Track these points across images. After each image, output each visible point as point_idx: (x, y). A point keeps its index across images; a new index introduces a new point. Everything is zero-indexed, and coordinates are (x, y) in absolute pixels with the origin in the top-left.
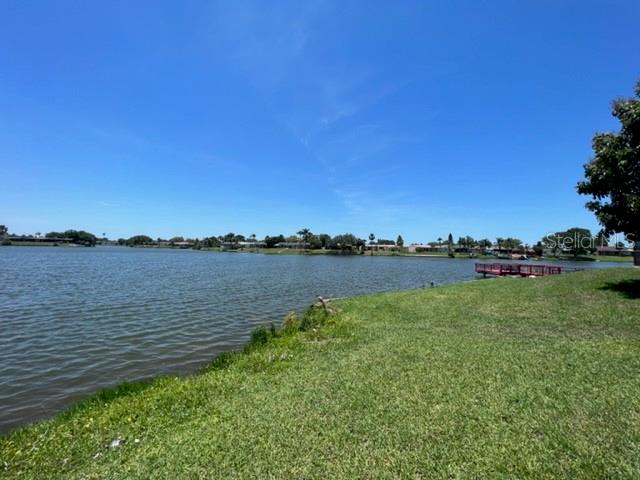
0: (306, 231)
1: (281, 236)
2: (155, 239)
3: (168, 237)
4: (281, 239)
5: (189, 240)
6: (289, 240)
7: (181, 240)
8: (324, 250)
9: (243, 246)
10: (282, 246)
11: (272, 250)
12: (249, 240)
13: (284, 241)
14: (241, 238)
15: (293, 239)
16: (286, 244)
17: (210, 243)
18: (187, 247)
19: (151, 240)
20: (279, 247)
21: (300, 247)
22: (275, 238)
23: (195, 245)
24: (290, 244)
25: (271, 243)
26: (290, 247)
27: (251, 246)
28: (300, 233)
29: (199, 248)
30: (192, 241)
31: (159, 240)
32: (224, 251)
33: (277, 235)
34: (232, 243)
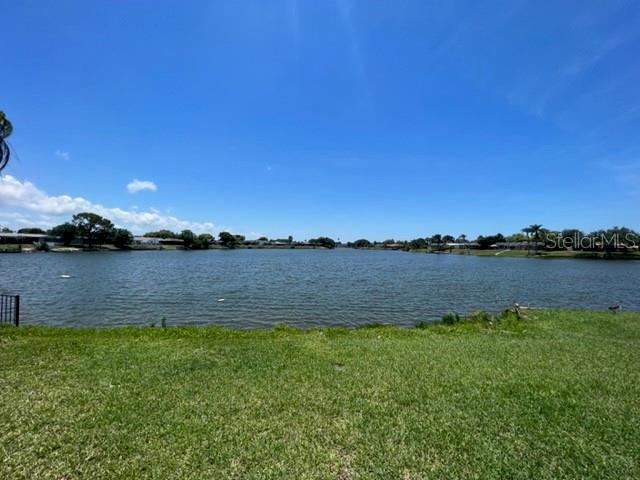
0: (535, 228)
1: (499, 235)
2: (372, 242)
3: (381, 240)
4: (499, 238)
5: (399, 242)
6: (511, 240)
7: (392, 242)
8: (570, 251)
9: (453, 247)
10: (501, 247)
11: (488, 252)
12: (458, 241)
13: (504, 241)
14: (449, 239)
15: (518, 239)
16: (505, 244)
17: (418, 245)
18: (397, 248)
19: (369, 243)
20: (496, 248)
21: (528, 248)
22: (490, 238)
23: (404, 247)
24: (511, 244)
25: (485, 244)
26: (512, 248)
27: (461, 247)
28: (527, 230)
29: (408, 250)
30: (402, 243)
31: (375, 243)
32: (432, 252)
33: (494, 234)
34: (439, 244)
